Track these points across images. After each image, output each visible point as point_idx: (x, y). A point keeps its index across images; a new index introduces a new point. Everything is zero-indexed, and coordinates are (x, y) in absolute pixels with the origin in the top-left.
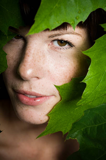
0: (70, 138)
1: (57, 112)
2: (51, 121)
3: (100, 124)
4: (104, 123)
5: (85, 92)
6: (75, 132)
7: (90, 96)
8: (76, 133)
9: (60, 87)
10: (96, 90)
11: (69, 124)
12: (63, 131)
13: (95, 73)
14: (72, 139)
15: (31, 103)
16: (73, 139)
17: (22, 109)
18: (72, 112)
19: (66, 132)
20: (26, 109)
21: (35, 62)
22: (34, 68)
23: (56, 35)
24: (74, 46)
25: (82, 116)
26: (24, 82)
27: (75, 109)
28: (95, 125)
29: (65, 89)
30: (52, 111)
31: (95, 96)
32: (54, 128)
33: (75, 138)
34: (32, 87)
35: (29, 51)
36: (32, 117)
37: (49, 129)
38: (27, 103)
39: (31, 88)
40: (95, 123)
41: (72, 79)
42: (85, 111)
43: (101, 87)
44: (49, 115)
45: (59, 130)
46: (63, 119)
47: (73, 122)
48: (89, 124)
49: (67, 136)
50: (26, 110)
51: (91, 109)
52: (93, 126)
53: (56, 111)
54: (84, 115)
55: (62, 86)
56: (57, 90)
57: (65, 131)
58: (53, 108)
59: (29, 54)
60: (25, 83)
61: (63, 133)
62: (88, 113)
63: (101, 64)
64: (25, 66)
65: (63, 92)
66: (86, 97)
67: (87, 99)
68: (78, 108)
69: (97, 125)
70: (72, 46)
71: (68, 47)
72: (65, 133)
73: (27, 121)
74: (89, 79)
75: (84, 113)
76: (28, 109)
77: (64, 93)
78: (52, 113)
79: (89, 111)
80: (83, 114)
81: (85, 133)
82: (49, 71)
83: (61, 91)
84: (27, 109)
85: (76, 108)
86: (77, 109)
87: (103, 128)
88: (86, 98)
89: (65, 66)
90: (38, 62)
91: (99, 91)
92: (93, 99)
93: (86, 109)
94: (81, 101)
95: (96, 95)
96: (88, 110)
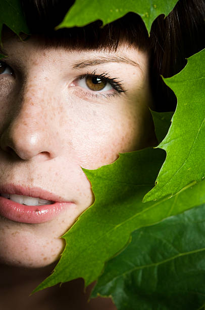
0: (98, 294)
1: (81, 232)
2: (67, 252)
3: (165, 261)
4: (173, 258)
5: (163, 171)
6: (109, 280)
7: (172, 180)
8: (110, 284)
9: (93, 172)
10: (183, 168)
11: (99, 262)
12: (86, 278)
13: (183, 131)
14: (102, 296)
15: (29, 218)
16: (105, 297)
17: (4, 233)
18: (108, 235)
19: (92, 281)
20: (12, 232)
21: (46, 118)
22: (46, 131)
23: (91, 63)
24: (124, 91)
25: (126, 245)
26: (16, 166)
27: (115, 228)
28: (153, 265)
29: (104, 177)
30: (73, 228)
31: (181, 183)
32: (71, 268)
33: (108, 294)
34: (35, 176)
35: (34, 95)
36: (26, 249)
37: (61, 272)
38: (20, 217)
39: (32, 180)
40: (154, 259)
41: (118, 157)
42: (133, 234)
43: (192, 164)
44: (65, 236)
45: (79, 276)
46: (89, 249)
47: (107, 257)
48: (138, 262)
49: (93, 290)
50: (13, 234)
51: (146, 229)
52: (148, 266)
53: (78, 229)
54: (130, 241)
55: (97, 171)
56: (88, 179)
57: (90, 278)
58: (75, 221)
59: (33, 100)
60: (18, 168)
61: (86, 282)
62: (140, 236)
63: (192, 114)
64: (26, 125)
65: (99, 184)
66: (164, 181)
67: (165, 188)
68: (122, 225)
69: (157, 264)
70: (120, 92)
71: (112, 92)
72: (89, 283)
73: (14, 260)
74: (171, 142)
75: (131, 237)
76: (18, 231)
77: (101, 187)
78: (71, 233)
79: (142, 233)
80: (128, 238)
81: (130, 282)
82: (70, 143)
83: (96, 182)
84: (16, 232)
85: (117, 224)
86: (118, 228)
87: (173, 268)
88: (164, 186)
89: (104, 134)
90: (51, 119)
91: (189, 171)
92: (176, 189)
93: (136, 229)
94: (153, 190)
95: (183, 181)
96: (139, 230)
